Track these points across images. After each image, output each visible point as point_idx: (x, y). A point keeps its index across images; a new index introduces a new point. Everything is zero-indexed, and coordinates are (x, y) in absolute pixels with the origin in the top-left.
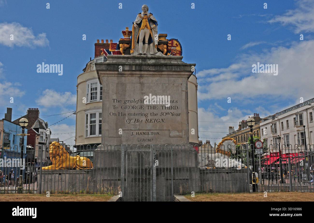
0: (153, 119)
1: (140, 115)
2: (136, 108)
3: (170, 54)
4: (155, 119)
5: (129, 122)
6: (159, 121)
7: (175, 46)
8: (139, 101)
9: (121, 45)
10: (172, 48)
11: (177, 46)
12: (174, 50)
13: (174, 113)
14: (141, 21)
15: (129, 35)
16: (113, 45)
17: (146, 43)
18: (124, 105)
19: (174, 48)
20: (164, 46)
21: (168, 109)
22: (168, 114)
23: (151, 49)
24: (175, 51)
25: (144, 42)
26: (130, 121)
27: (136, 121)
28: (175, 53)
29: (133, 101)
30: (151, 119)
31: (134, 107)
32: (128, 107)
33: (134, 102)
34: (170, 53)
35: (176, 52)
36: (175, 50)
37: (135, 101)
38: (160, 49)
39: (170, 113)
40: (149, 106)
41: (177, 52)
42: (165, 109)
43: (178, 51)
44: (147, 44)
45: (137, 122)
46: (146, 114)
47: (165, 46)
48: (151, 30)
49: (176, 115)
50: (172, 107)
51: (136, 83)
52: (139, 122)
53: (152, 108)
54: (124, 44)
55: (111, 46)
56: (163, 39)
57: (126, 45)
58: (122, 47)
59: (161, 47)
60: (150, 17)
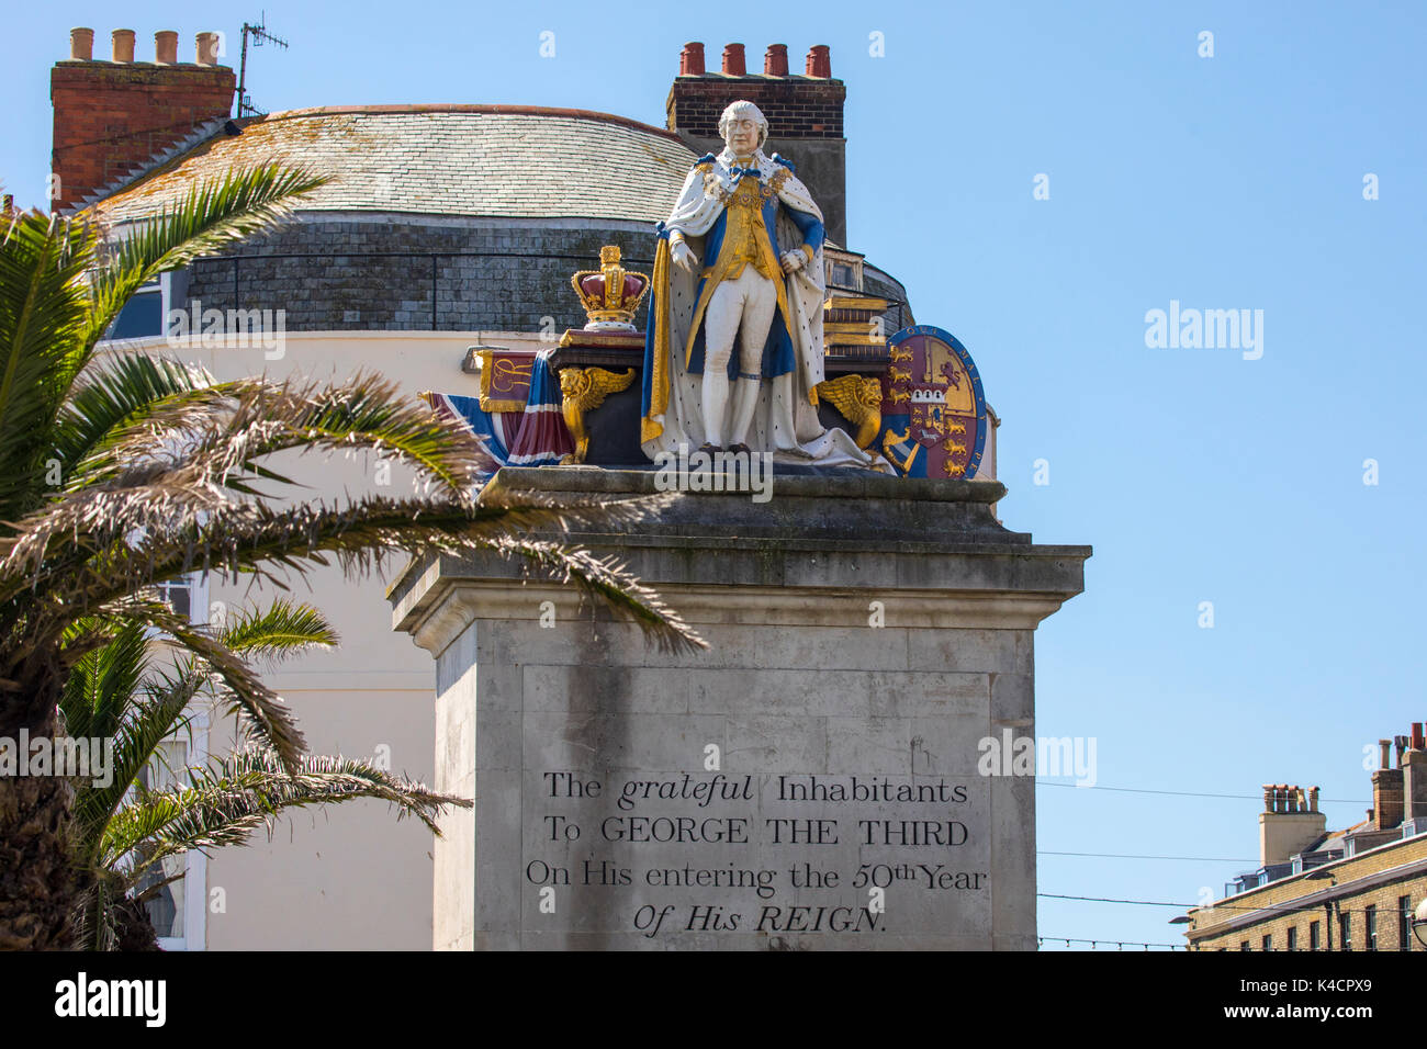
0: (809, 909)
1: (724, 880)
2: (697, 833)
3: (902, 439)
4: (822, 910)
5: (652, 929)
6: (847, 925)
7: (936, 379)
8: (718, 788)
9: (567, 378)
10: (914, 399)
11: (953, 382)
12: (931, 410)
13: (942, 871)
14: (721, 220)
16: (503, 365)
17: (746, 376)
18: (618, 813)
19: (933, 398)
20: (867, 388)
21: (904, 843)
22: (902, 873)
23: (783, 409)
24: (937, 418)
25: (736, 369)
26: (657, 917)
27: (699, 922)
28: (934, 437)
29: (679, 788)
30: (794, 909)
31: (687, 825)
32: (647, 831)
33: (687, 794)
34: (902, 434)
35: (946, 423)
36: (937, 410)
37: (690, 788)
38: (839, 405)
39: (919, 871)
40: (781, 824)
41: (953, 427)
42: (887, 842)
43: (956, 418)
44: (754, 377)
45: (704, 928)
46: (765, 878)
47: (873, 389)
48: (786, 280)
49: (955, 880)
50: (933, 828)
51: (698, 668)
52: (720, 924)
53: (801, 837)
54: (587, 371)
55: (492, 374)
56: (857, 336)
57: (602, 376)
58: (576, 392)
59: (847, 394)
60: (776, 193)
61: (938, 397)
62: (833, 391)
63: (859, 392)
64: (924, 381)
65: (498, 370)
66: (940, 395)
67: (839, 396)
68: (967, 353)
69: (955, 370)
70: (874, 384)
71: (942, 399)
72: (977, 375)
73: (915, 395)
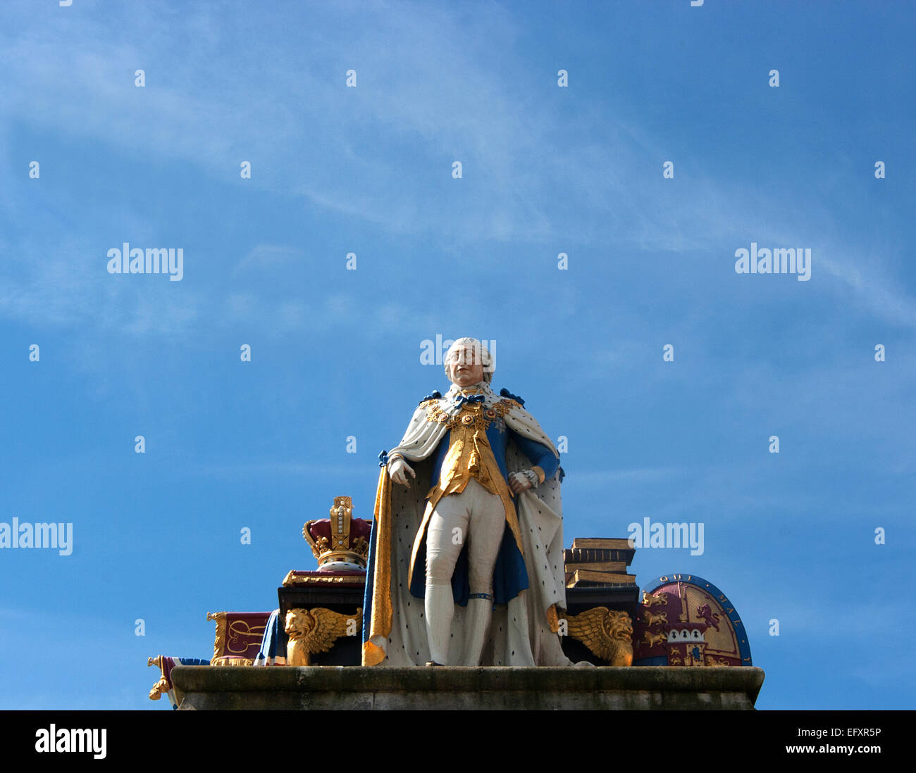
7: (694, 620)
9: (293, 620)
10: (671, 640)
11: (712, 623)
12: (689, 649)
14: (443, 444)
15: (352, 545)
16: (239, 626)
17: (474, 595)
19: (691, 638)
20: (615, 621)
23: (519, 632)
24: (698, 659)
25: (462, 588)
35: (707, 663)
36: (696, 650)
38: (587, 643)
44: (484, 596)
47: (622, 622)
48: (516, 500)
54: (313, 611)
55: (227, 637)
56: (604, 574)
57: (328, 618)
58: (300, 633)
59: (595, 630)
60: (502, 417)
61: (696, 636)
62: (580, 627)
63: (607, 623)
64: (680, 621)
65: (232, 633)
66: (699, 634)
67: (587, 632)
68: (725, 597)
69: (713, 612)
70: (623, 616)
71: (701, 638)
72: (737, 617)
73: (671, 635)
